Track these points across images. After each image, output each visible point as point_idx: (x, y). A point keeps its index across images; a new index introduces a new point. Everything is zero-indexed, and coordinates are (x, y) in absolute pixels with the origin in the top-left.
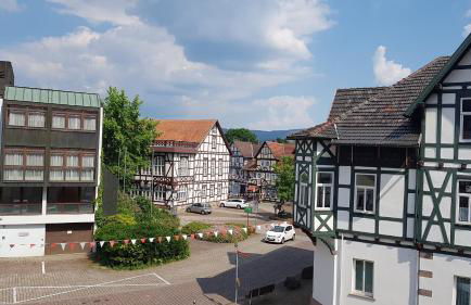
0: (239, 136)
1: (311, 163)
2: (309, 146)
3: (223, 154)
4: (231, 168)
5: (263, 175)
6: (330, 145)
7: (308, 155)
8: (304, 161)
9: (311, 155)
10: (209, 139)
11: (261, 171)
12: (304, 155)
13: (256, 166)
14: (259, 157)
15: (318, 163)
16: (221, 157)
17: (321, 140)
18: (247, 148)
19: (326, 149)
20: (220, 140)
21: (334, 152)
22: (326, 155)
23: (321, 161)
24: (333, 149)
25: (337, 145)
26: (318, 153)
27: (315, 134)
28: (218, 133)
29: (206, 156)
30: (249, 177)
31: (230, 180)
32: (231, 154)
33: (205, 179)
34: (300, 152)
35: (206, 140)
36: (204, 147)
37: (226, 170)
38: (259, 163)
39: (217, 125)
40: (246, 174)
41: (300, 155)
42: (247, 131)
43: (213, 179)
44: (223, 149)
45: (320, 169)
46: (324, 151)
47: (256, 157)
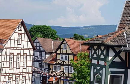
0: (41, 32)
1: (105, 66)
2: (102, 51)
3: (27, 49)
4: (34, 61)
5: (62, 68)
6: (120, 52)
7: (102, 59)
8: (98, 64)
9: (104, 60)
10: (15, 36)
11: (60, 64)
12: (98, 59)
13: (55, 59)
14: (58, 52)
15: (110, 67)
16: (25, 52)
17: (113, 47)
18: (49, 44)
19: (117, 54)
20: (25, 37)
21: (124, 58)
22: (117, 60)
23: (113, 65)
24: (123, 55)
25: (126, 52)
26: (110, 58)
27: (108, 42)
28: (23, 31)
29: (12, 51)
30: (49, 69)
31: (33, 72)
32: (34, 49)
33: (11, 71)
34: (95, 56)
35: (13, 38)
36: (10, 43)
37: (30, 64)
38: (59, 57)
39: (23, 24)
40: (47, 67)
41: (95, 58)
42: (49, 28)
43: (18, 71)
44: (27, 45)
45: (112, 72)
46: (115, 56)
47: (56, 52)
